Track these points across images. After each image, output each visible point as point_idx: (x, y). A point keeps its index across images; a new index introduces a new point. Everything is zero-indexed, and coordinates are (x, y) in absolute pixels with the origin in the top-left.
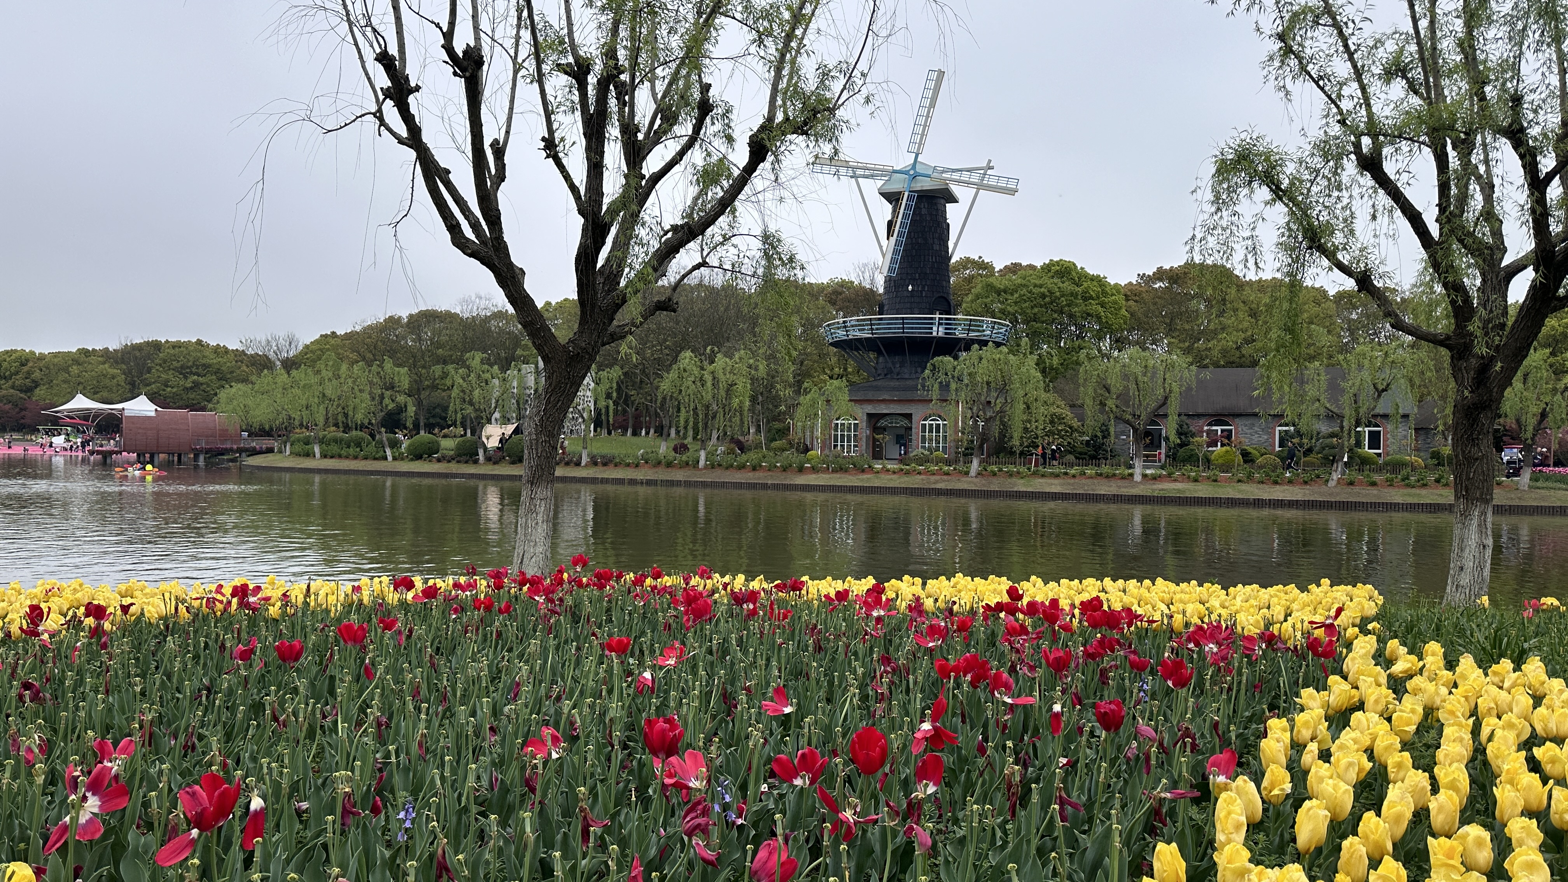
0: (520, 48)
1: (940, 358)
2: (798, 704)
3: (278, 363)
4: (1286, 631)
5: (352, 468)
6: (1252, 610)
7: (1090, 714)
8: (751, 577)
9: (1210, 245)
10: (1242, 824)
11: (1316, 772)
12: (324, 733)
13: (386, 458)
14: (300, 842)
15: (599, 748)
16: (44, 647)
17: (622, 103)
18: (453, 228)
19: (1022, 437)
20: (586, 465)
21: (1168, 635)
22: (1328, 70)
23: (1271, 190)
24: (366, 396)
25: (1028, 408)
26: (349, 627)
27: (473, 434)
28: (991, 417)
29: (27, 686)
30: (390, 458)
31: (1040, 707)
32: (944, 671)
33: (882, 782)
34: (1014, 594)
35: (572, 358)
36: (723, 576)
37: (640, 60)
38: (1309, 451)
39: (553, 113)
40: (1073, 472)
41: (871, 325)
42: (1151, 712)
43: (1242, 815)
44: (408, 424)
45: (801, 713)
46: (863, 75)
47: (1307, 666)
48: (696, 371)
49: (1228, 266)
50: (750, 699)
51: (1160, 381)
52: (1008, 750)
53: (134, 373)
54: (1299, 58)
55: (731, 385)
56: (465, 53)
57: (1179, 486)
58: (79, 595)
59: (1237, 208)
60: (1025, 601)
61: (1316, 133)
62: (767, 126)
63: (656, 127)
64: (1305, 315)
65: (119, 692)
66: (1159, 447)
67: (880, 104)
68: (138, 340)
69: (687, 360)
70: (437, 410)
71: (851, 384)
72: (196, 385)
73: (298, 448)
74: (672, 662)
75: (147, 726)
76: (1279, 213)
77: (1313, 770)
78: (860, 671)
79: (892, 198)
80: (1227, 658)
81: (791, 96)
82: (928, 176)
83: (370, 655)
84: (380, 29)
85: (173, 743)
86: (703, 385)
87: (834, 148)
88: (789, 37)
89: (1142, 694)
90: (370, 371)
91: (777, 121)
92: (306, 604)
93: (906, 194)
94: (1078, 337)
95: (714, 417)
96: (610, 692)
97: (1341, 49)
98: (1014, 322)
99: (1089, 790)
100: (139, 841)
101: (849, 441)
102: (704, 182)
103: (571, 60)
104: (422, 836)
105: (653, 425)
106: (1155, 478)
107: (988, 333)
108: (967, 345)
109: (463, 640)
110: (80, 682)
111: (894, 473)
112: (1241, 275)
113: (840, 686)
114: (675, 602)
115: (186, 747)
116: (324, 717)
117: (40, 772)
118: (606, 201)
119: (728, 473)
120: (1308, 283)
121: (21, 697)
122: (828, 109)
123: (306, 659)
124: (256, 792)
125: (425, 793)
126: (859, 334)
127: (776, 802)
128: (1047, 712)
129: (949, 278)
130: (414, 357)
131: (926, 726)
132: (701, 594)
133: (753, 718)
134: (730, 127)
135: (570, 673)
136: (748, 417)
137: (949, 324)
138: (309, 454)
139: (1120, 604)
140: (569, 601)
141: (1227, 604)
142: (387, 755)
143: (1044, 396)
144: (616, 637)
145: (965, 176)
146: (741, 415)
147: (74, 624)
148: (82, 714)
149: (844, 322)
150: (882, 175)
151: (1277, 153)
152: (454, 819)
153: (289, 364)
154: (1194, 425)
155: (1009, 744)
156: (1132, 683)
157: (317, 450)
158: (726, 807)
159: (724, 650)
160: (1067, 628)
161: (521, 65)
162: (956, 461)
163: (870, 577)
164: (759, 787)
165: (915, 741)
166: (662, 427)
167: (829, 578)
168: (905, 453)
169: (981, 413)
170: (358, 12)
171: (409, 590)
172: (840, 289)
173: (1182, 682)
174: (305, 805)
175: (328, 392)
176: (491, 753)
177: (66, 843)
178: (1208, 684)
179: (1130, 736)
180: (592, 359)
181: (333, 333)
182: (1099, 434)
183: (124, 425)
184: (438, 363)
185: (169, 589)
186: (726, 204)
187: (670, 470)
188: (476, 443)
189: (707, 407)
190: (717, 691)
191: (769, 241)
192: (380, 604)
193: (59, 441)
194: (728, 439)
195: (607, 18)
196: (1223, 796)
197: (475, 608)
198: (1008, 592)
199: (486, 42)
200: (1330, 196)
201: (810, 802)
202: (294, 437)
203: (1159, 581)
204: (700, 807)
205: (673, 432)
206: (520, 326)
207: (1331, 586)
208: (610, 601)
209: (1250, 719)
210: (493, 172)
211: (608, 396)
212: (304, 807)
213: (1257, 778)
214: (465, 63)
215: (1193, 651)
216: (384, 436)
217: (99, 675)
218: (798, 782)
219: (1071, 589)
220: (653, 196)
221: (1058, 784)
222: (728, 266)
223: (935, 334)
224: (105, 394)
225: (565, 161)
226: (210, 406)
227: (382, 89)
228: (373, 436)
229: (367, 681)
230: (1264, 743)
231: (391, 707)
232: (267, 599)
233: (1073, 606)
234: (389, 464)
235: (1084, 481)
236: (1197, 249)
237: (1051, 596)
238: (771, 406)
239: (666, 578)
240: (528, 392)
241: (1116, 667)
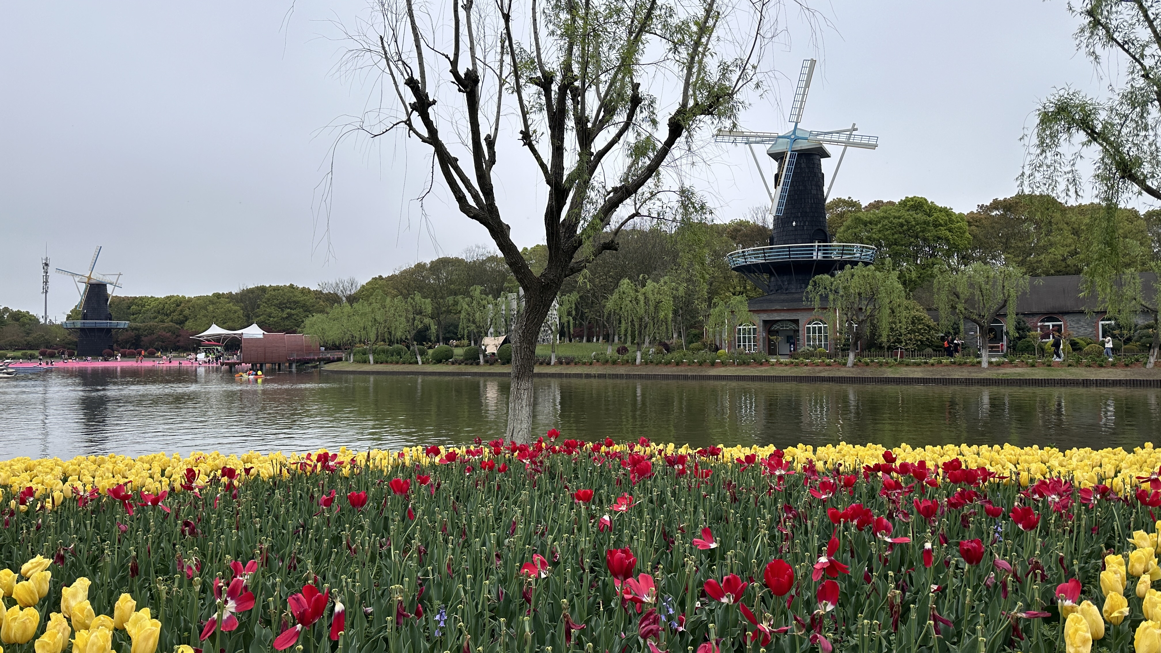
0: (504, 68)
1: (820, 276)
2: (721, 542)
3: (344, 299)
4: (1117, 484)
5: (395, 370)
6: (1086, 468)
7: (955, 550)
8: (678, 446)
9: (1038, 179)
10: (1088, 640)
11: (1150, 598)
12: (381, 558)
13: (417, 363)
14: (367, 636)
15: (574, 571)
16: (196, 497)
17: (575, 102)
18: (461, 199)
19: (888, 336)
20: (555, 364)
21: (1016, 488)
22: (1132, 36)
23: (1087, 133)
24: (403, 319)
25: (893, 312)
26: (397, 482)
27: (475, 344)
28: (863, 321)
29: (186, 524)
30: (420, 363)
31: (913, 546)
32: (836, 518)
33: (790, 602)
34: (889, 457)
35: (543, 287)
36: (658, 445)
37: (588, 70)
38: (1129, 340)
39: (528, 113)
40: (932, 361)
41: (764, 253)
42: (1006, 550)
43: (1087, 632)
44: (432, 338)
45: (724, 548)
46: (754, 67)
47: (1137, 513)
48: (632, 293)
49: (1054, 195)
50: (683, 537)
51: (1000, 288)
52: (890, 579)
53: (249, 308)
54: (1106, 27)
55: (658, 303)
56: (466, 75)
57: (1019, 370)
58: (217, 462)
59: (1059, 150)
60: (898, 463)
61: (1123, 85)
62: (682, 110)
63: (600, 117)
64: (1121, 231)
65: (245, 528)
66: (1002, 340)
67: (768, 88)
68: (251, 286)
69: (625, 286)
70: (451, 328)
71: (750, 299)
72: (290, 315)
73: (358, 357)
74: (623, 508)
75: (265, 552)
76: (1095, 150)
77: (1147, 597)
78: (768, 517)
79: (778, 157)
80: (1067, 507)
81: (699, 87)
82: (806, 139)
83: (412, 502)
84: (407, 62)
85: (281, 564)
86: (637, 303)
87: (733, 123)
88: (697, 44)
89: (997, 535)
90: (406, 302)
91: (689, 106)
92: (367, 466)
93: (789, 153)
94: (931, 256)
95: (645, 327)
96: (580, 530)
97: (1142, 18)
98: (879, 246)
99: (957, 611)
100: (261, 632)
101: (749, 342)
102: (636, 155)
103: (539, 74)
104: (451, 633)
105: (601, 334)
106: (999, 365)
107: (858, 255)
108: (842, 265)
109: (474, 491)
110: (220, 522)
111: (786, 365)
112: (1063, 201)
113: (752, 528)
114: (624, 464)
115: (290, 567)
116: (381, 546)
117: (198, 583)
118: (566, 173)
119: (658, 367)
120: (1122, 205)
121: (183, 531)
122: (728, 94)
123: (370, 505)
124: (339, 599)
125: (453, 602)
126: (755, 261)
127: (708, 615)
128: (920, 549)
129: (825, 215)
130: (435, 291)
131: (823, 559)
132: (643, 457)
133: (687, 551)
134: (654, 114)
135: (550, 515)
136: (671, 326)
137: (826, 250)
138: (366, 361)
139: (975, 465)
140: (547, 463)
141: (1064, 463)
142: (426, 574)
143: (905, 302)
144: (582, 490)
145: (835, 137)
146: (666, 324)
147: (215, 481)
148: (223, 543)
149: (743, 252)
150: (769, 141)
151: (1092, 104)
152: (474, 621)
153: (352, 299)
154: (1029, 322)
155: (891, 573)
156: (989, 527)
157: (371, 358)
158: (670, 618)
159: (662, 500)
160: (933, 483)
161: (504, 80)
162: (836, 355)
163: (771, 445)
164: (694, 604)
165: (815, 571)
166: (608, 335)
167: (739, 446)
168: (794, 350)
169: (855, 317)
170: (393, 51)
171: (436, 455)
172: (739, 228)
173: (1031, 525)
174: (370, 610)
175: (378, 318)
176: (497, 573)
177: (214, 633)
178: (1052, 527)
179: (988, 568)
180: (558, 287)
181: (380, 276)
182: (952, 331)
183: (243, 345)
184: (451, 295)
185: (275, 457)
186: (652, 170)
187: (615, 366)
188: (478, 350)
189: (641, 319)
190: (658, 531)
191: (685, 194)
192: (417, 466)
193: (201, 356)
194: (657, 343)
195: (564, 43)
196: (1071, 616)
197: (481, 468)
198: (883, 456)
199: (480, 65)
200: (1138, 135)
201: (734, 616)
202: (355, 349)
203: (1007, 446)
204: (652, 617)
205: (616, 338)
206: (506, 266)
207: (1154, 448)
208: (576, 463)
209: (1090, 556)
210: (487, 157)
211: (569, 314)
212: (370, 611)
213: (1099, 602)
214: (466, 82)
215: (1038, 501)
216: (416, 347)
217: (232, 516)
218: (725, 600)
219: (935, 453)
220: (599, 169)
221: (931, 604)
222: (654, 215)
223: (815, 258)
224: (230, 324)
225: (536, 147)
226: (299, 330)
227: (410, 104)
228: (408, 347)
229: (410, 522)
230: (1103, 575)
231: (427, 539)
232: (341, 463)
233: (937, 466)
234: (420, 367)
235: (940, 368)
236: (1026, 183)
237: (919, 458)
238: (688, 317)
239: (616, 446)
240: (512, 313)
241: (975, 514)
